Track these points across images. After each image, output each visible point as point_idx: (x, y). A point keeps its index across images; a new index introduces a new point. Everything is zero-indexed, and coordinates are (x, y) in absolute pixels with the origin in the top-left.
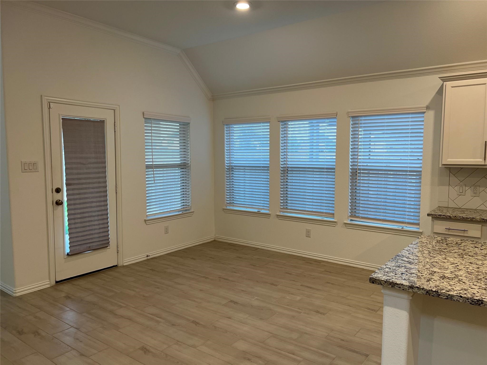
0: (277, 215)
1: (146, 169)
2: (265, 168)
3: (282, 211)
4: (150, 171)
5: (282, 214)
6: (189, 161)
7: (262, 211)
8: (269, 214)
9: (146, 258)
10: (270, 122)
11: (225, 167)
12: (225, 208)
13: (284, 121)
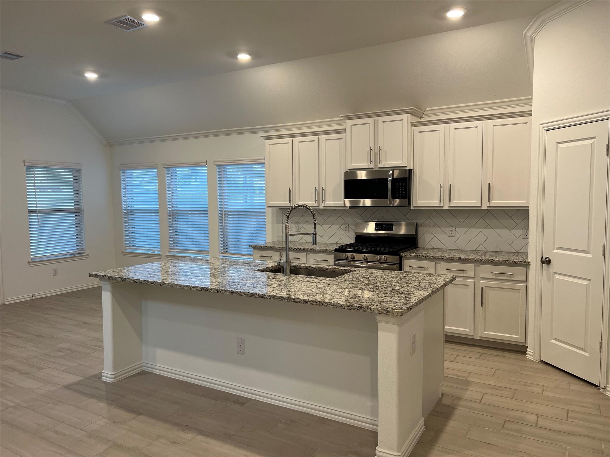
0: (167, 255)
1: (29, 214)
2: (156, 212)
3: (172, 252)
4: (34, 216)
5: (172, 254)
6: (81, 205)
7: (156, 253)
8: (160, 255)
9: (32, 298)
10: (157, 168)
11: (123, 211)
12: (124, 251)
13: (169, 167)
